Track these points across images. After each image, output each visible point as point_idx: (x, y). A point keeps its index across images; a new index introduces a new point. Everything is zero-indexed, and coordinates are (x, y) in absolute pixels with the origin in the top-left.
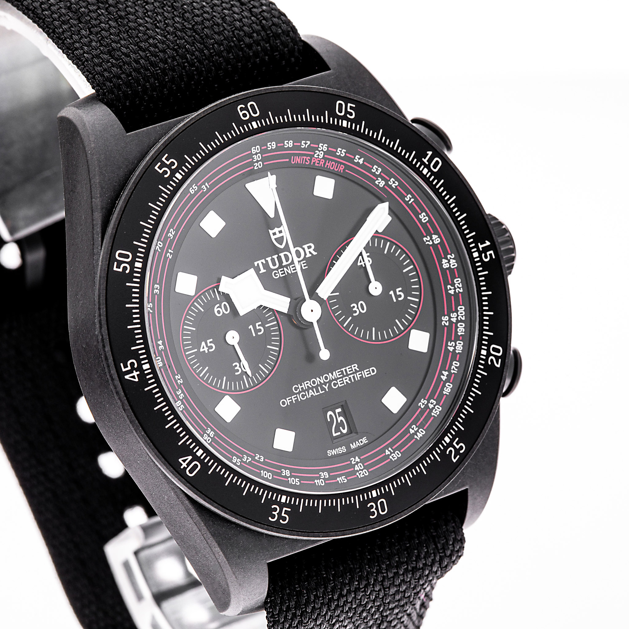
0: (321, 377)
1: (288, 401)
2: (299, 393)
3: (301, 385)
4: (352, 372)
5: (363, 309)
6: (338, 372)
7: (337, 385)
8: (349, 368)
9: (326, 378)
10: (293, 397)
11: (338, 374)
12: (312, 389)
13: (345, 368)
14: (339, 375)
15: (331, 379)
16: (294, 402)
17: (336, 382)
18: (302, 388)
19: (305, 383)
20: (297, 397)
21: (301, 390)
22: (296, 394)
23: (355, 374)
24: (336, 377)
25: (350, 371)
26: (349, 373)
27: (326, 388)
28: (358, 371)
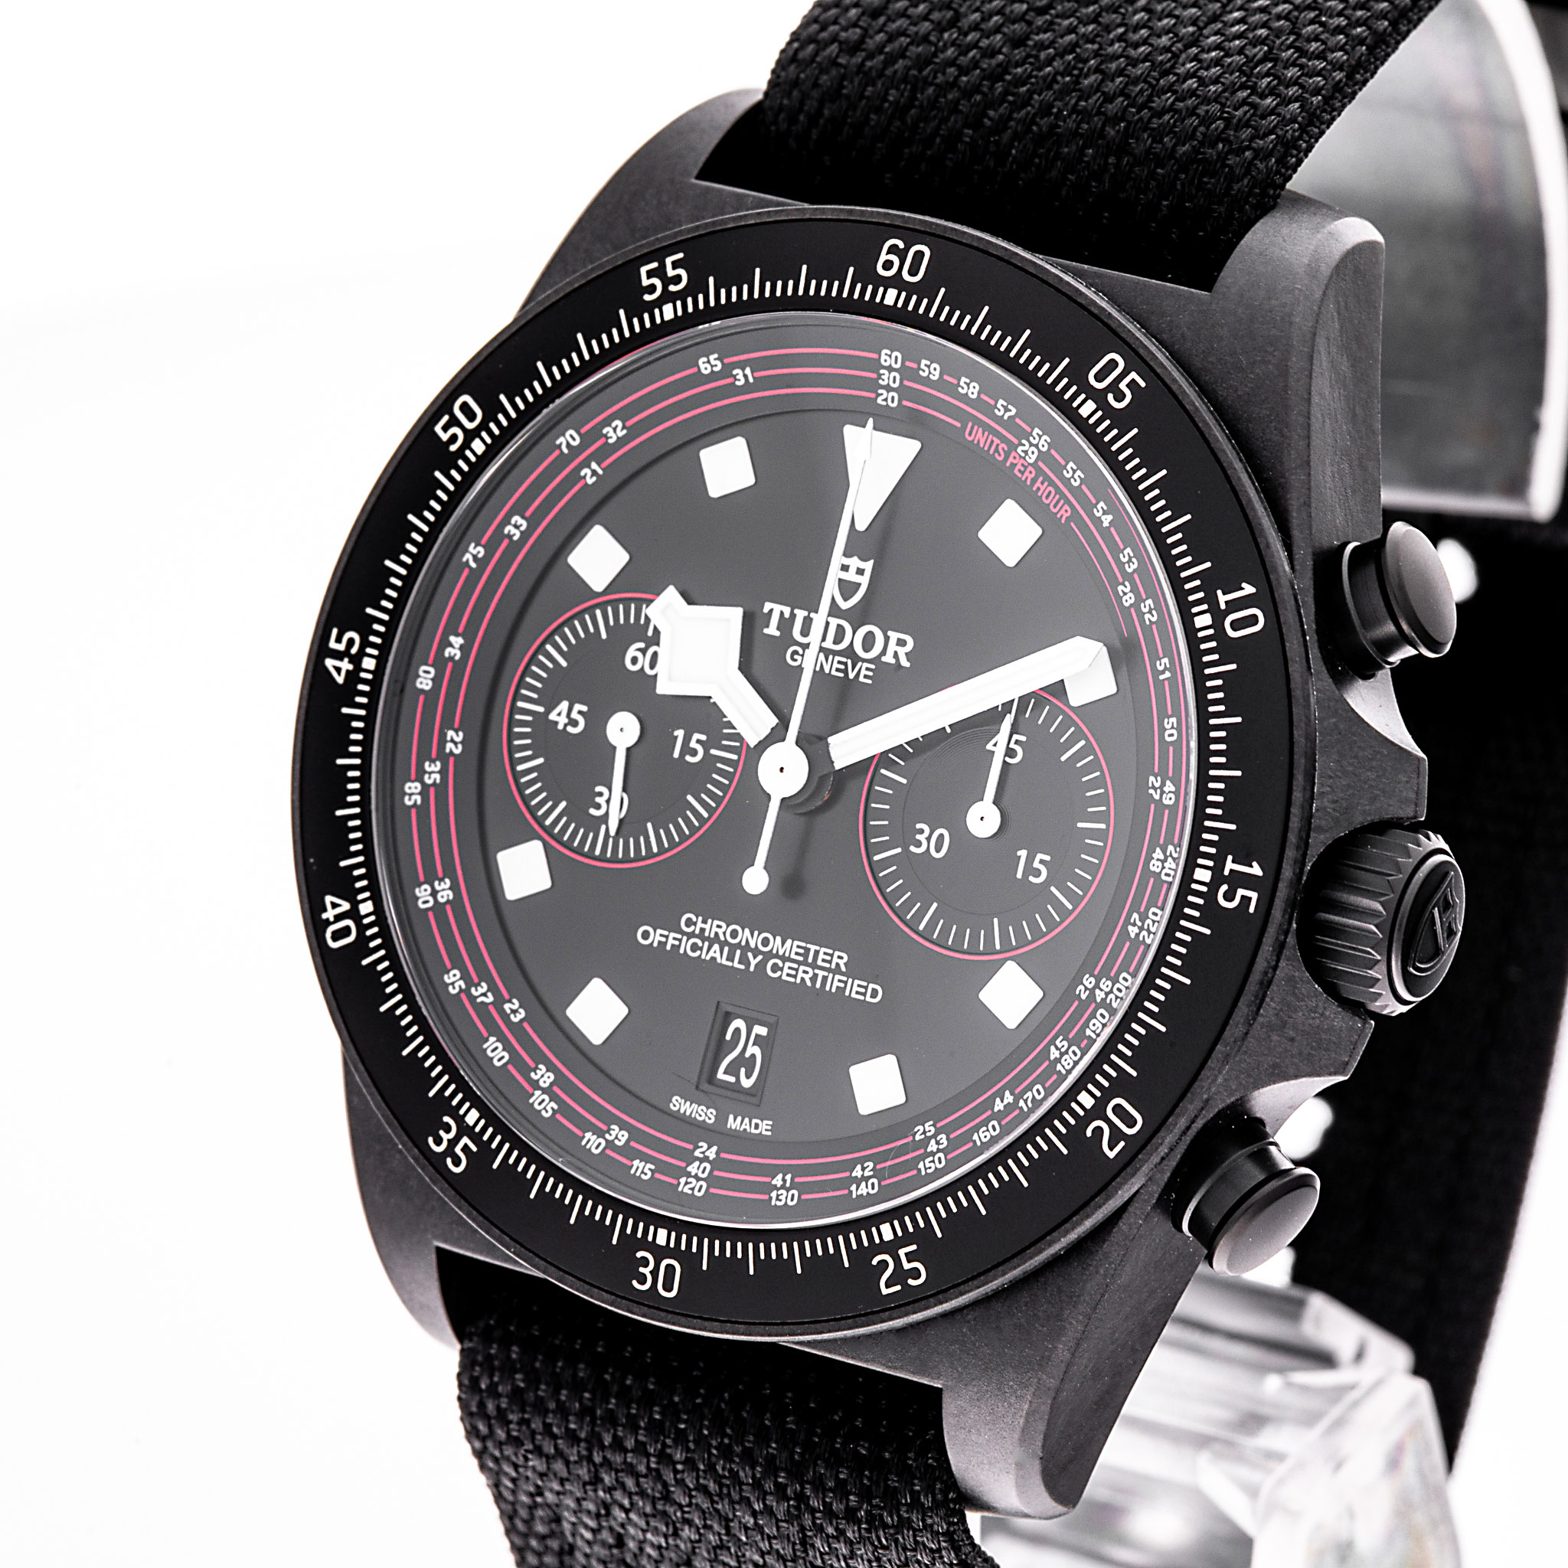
0: (756, 933)
1: (656, 937)
2: (691, 935)
3: (704, 922)
4: (827, 965)
5: (938, 850)
6: (798, 947)
7: (779, 973)
8: (825, 953)
9: (766, 942)
10: (672, 935)
11: (795, 949)
12: (723, 944)
13: (818, 948)
14: (797, 954)
15: (774, 952)
16: (668, 948)
17: (781, 964)
18: (702, 930)
19: (715, 922)
20: (680, 940)
21: (697, 932)
22: (683, 933)
23: (831, 975)
24: (787, 955)
25: (824, 960)
26: (820, 963)
27: (753, 962)
28: (843, 974)
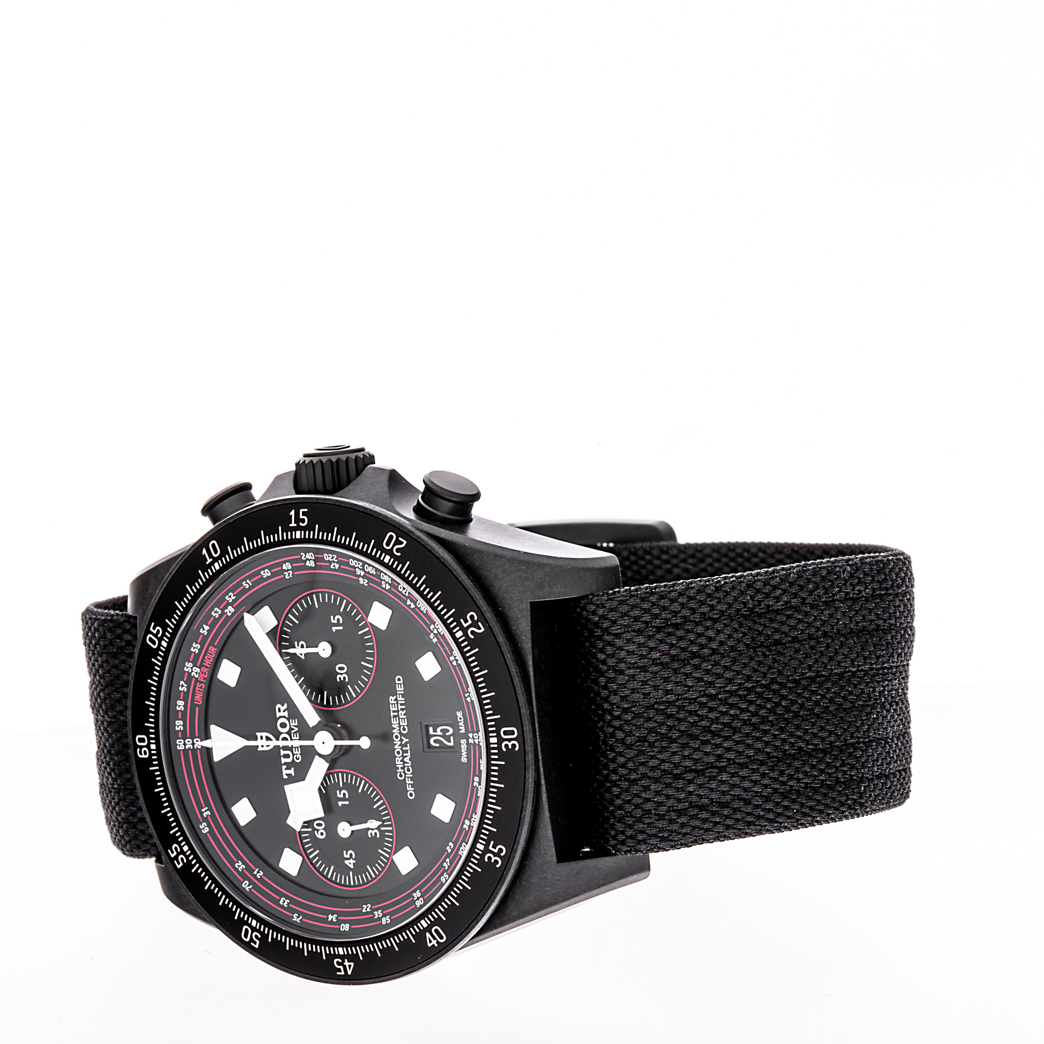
0: (395, 742)
1: (410, 789)
2: (405, 774)
3: (398, 768)
9: (397, 737)
10: (407, 782)
16: (412, 782)
18: (402, 768)
19: (397, 763)
20: (408, 777)
21: (403, 771)
22: (405, 777)
